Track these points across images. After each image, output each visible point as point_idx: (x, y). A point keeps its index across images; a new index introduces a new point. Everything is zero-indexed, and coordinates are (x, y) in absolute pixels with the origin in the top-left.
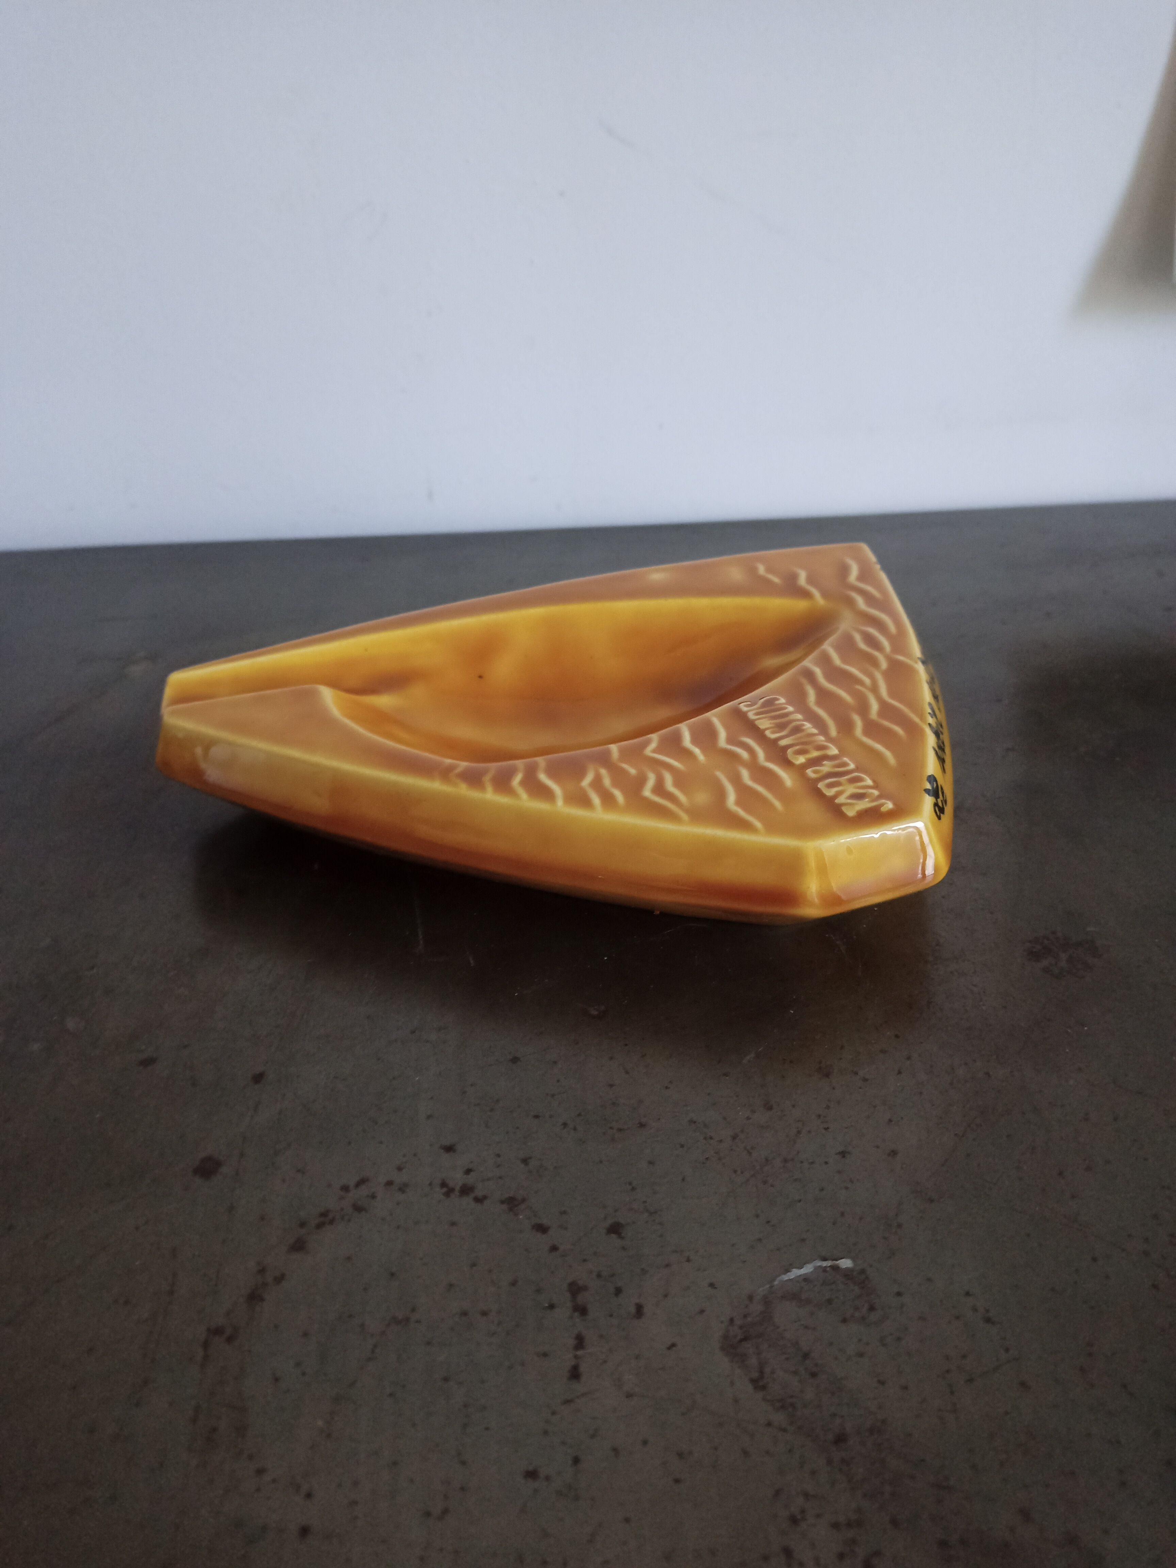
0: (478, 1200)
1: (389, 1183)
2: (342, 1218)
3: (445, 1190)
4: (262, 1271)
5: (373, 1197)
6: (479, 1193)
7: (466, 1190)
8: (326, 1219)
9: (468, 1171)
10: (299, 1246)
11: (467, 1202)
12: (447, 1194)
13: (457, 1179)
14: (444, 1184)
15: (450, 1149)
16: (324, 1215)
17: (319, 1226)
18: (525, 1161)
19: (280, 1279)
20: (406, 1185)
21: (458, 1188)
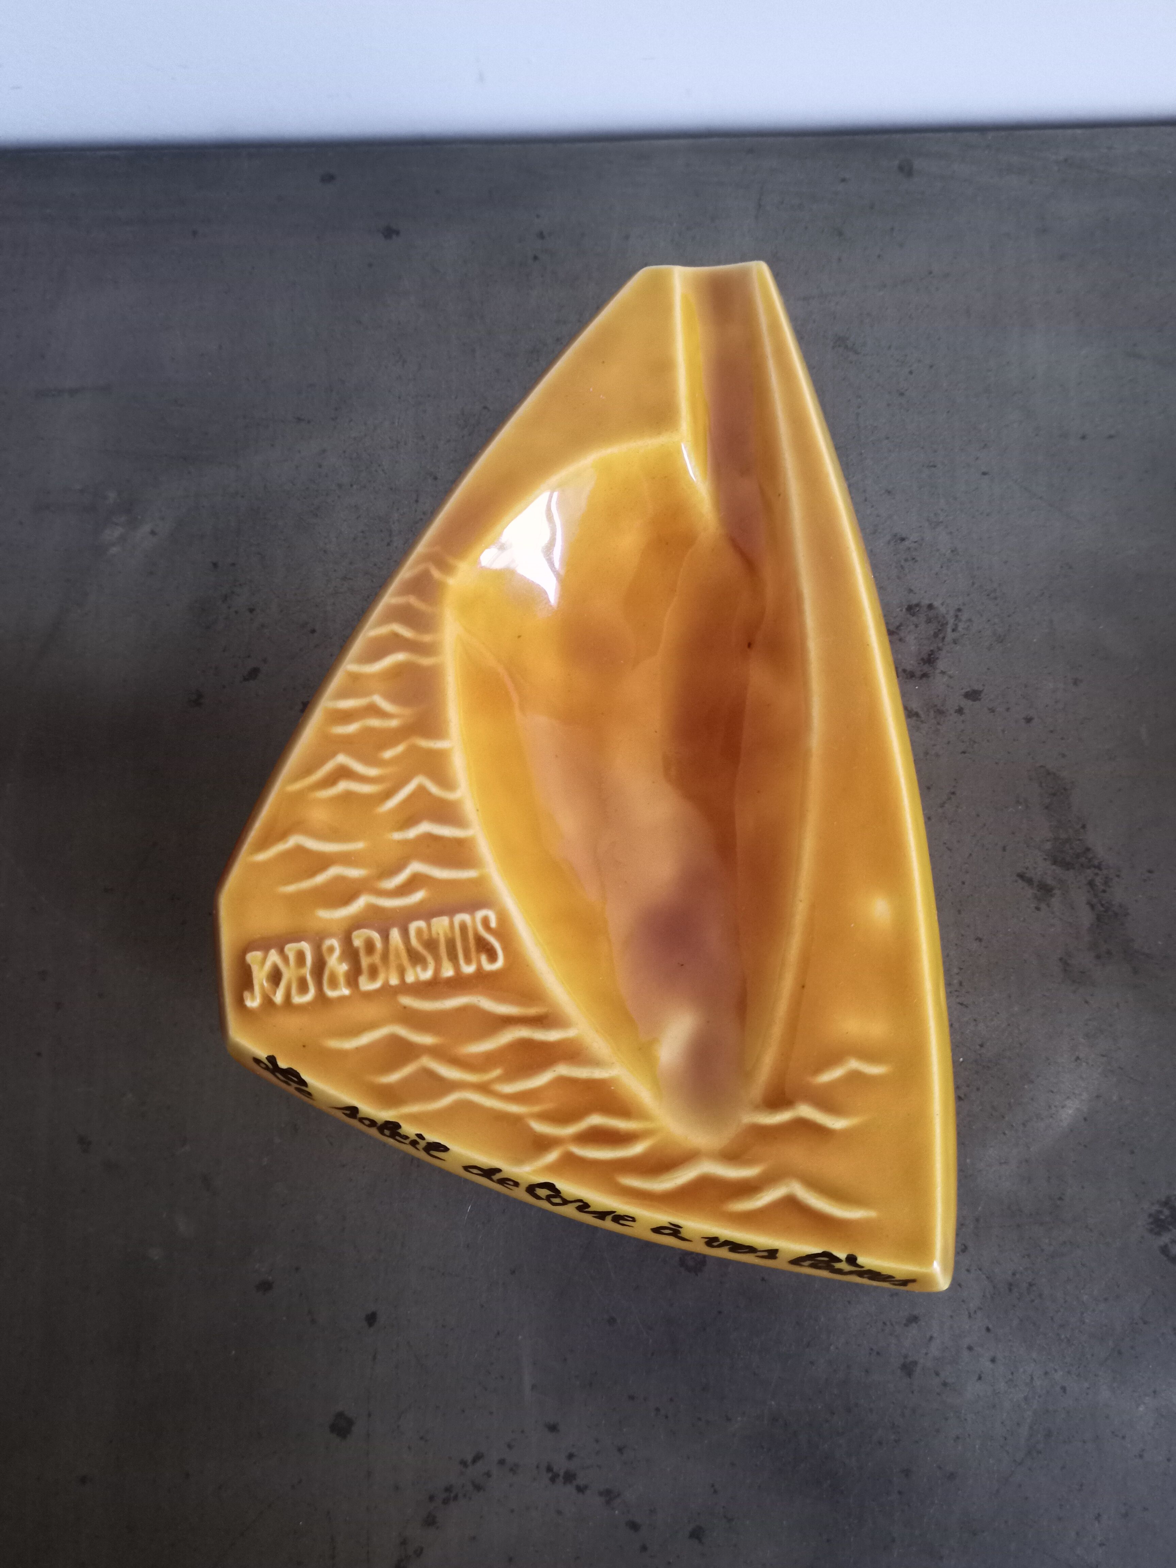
0: (581, 1489)
1: (502, 1462)
2: (465, 1496)
3: (550, 1475)
4: (404, 1543)
5: (488, 1475)
6: (580, 1481)
7: (569, 1477)
8: (450, 1495)
9: (571, 1456)
10: (430, 1521)
11: (570, 1489)
12: (553, 1480)
13: (561, 1465)
14: (549, 1469)
15: (553, 1428)
16: (448, 1489)
17: (446, 1501)
18: (620, 1450)
19: (419, 1552)
20: (516, 1465)
21: (562, 1473)
